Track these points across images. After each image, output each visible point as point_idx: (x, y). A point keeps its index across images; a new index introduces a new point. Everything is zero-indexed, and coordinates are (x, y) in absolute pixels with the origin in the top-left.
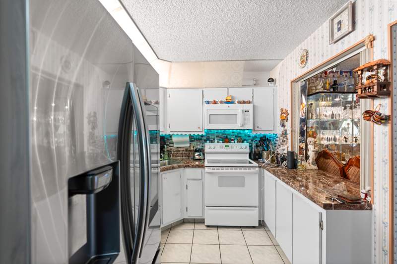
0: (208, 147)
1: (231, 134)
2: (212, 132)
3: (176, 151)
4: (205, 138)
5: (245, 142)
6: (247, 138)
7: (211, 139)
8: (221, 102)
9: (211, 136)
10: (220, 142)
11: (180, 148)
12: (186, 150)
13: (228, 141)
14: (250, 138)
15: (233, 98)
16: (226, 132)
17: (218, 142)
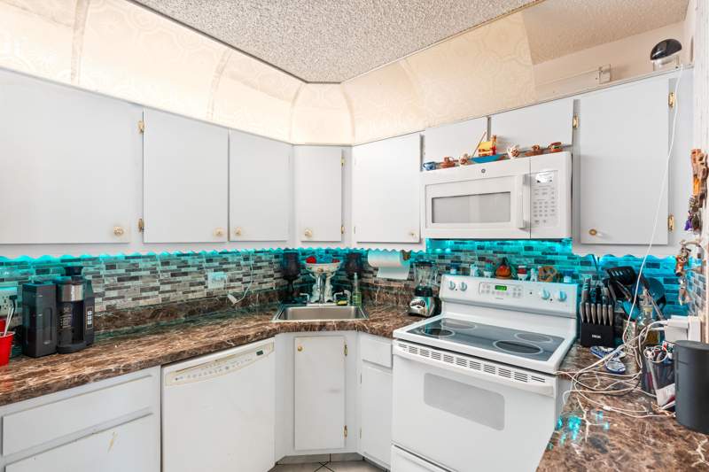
0: (450, 285)
1: (523, 253)
2: (468, 246)
3: (386, 288)
4: (449, 261)
5: (567, 279)
6: (577, 269)
7: (463, 265)
8: (466, 161)
9: (463, 257)
10: (486, 273)
11: (395, 281)
12: (407, 288)
13: (506, 273)
14: (588, 268)
15: (503, 142)
16: (506, 248)
17: (481, 275)
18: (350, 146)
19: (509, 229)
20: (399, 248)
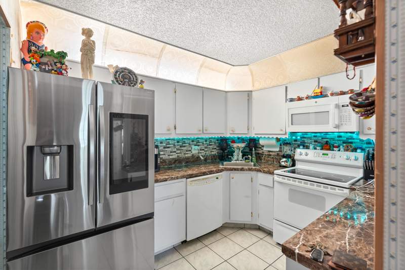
0: (300, 153)
1: (337, 138)
2: (309, 135)
3: (268, 155)
4: (299, 143)
5: (359, 151)
6: (364, 146)
7: (306, 144)
8: (307, 98)
9: (306, 140)
10: (318, 148)
11: (272, 152)
12: (278, 155)
13: (328, 147)
14: (370, 146)
15: (326, 89)
16: (328, 136)
17: (315, 149)
18: (251, 91)
19: (329, 128)
20: (275, 137)
